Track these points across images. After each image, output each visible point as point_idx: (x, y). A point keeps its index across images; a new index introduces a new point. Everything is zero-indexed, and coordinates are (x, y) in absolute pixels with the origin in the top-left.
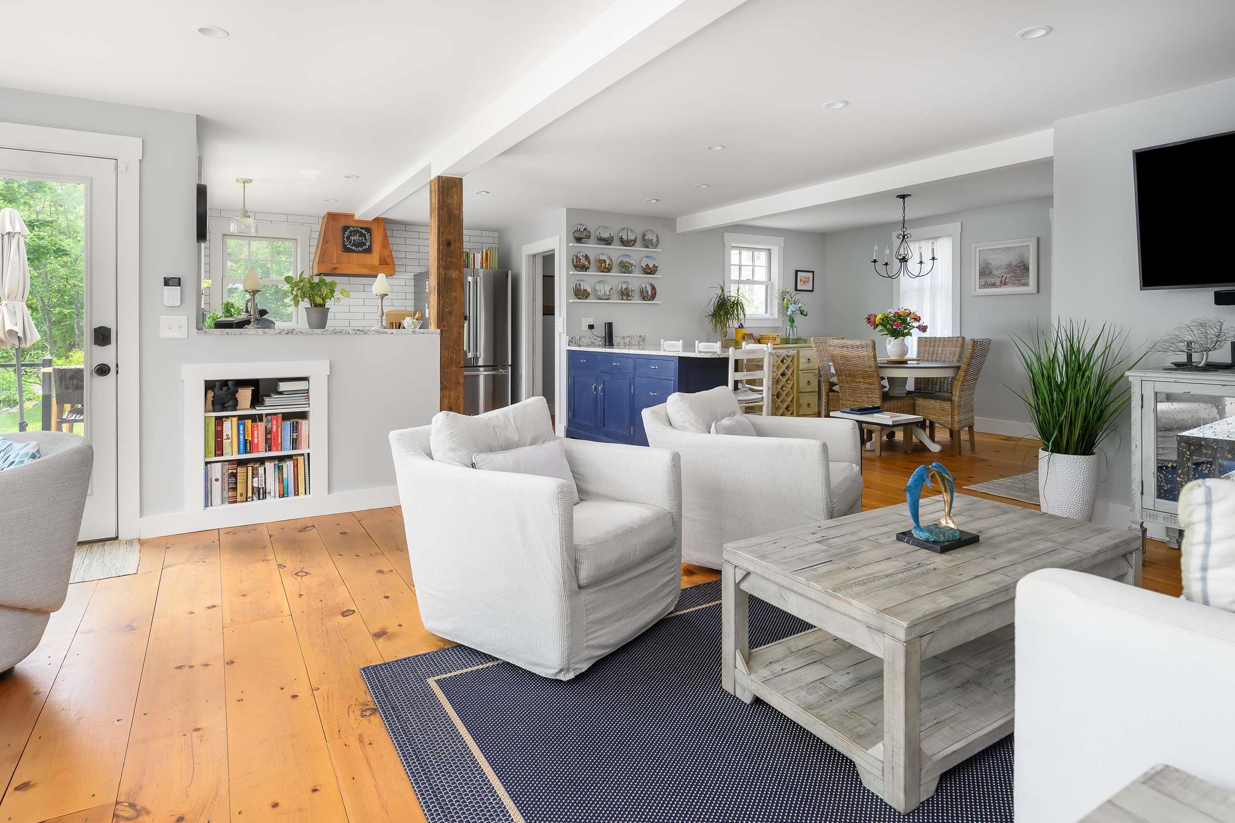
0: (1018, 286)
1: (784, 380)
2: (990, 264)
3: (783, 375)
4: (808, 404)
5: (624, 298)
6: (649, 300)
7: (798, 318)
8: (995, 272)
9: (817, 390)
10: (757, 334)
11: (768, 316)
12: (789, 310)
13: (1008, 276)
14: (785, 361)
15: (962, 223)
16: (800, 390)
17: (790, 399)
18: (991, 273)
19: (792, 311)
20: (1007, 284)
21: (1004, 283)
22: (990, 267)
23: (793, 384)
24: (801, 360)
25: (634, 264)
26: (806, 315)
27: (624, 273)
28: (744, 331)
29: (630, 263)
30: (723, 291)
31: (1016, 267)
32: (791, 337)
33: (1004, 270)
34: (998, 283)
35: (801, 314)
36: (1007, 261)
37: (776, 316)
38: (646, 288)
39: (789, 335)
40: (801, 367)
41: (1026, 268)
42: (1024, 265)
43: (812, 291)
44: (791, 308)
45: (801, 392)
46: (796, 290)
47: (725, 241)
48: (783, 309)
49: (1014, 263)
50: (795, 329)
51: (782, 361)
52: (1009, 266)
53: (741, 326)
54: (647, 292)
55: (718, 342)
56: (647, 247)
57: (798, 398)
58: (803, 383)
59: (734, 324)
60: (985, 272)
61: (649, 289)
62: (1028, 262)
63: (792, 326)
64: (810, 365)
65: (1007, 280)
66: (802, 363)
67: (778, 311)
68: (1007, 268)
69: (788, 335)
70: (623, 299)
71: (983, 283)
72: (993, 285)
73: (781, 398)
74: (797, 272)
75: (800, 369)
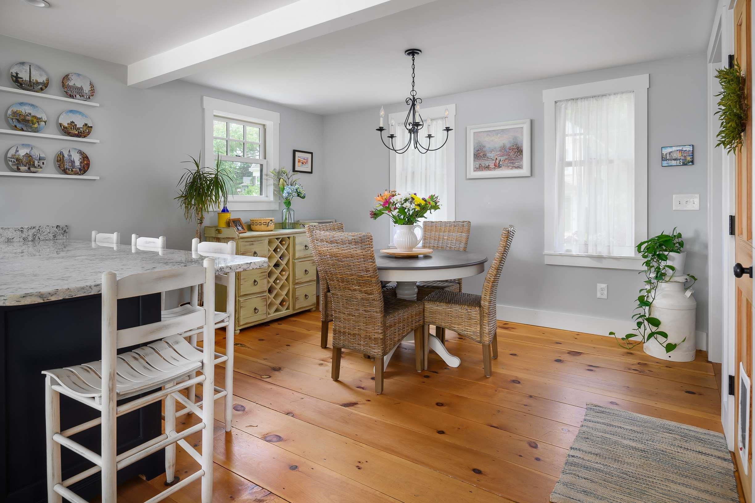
0: (512, 169)
1: (277, 272)
2: (484, 147)
3: (277, 265)
4: (306, 296)
5: (22, 168)
6: (76, 173)
7: (295, 200)
8: (489, 155)
9: (315, 279)
10: (245, 219)
11: (263, 198)
12: (285, 192)
13: (502, 158)
14: (278, 250)
15: (456, 105)
16: (297, 281)
17: (284, 293)
18: (485, 155)
19: (288, 193)
20: (501, 167)
21: (498, 166)
22: (484, 149)
23: (289, 274)
24: (298, 248)
25: (45, 118)
26: (303, 197)
27: (22, 130)
28: (227, 216)
29: (34, 117)
30: (198, 167)
31: (510, 149)
32: (287, 221)
33: (498, 153)
34: (492, 166)
35: (298, 195)
36: (501, 144)
37: (271, 198)
38: (70, 156)
39: (286, 219)
40: (297, 255)
41: (519, 151)
42: (518, 148)
43: (311, 173)
44: (287, 189)
45: (297, 284)
46: (294, 170)
47: (205, 106)
48: (279, 191)
49: (508, 146)
50: (292, 213)
51: (275, 250)
52: (503, 148)
53: (225, 210)
54: (73, 162)
55: (161, 238)
56: (71, 96)
57: (294, 290)
58: (299, 273)
59: (213, 208)
60: (480, 154)
61: (77, 159)
62: (522, 144)
63: (288, 209)
64: (308, 253)
65: (501, 163)
66: (300, 251)
67: (274, 193)
68: (500, 151)
69: (284, 218)
70: (18, 170)
71: (477, 166)
72: (488, 168)
73: (275, 293)
74: (295, 151)
75: (297, 257)
